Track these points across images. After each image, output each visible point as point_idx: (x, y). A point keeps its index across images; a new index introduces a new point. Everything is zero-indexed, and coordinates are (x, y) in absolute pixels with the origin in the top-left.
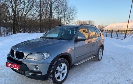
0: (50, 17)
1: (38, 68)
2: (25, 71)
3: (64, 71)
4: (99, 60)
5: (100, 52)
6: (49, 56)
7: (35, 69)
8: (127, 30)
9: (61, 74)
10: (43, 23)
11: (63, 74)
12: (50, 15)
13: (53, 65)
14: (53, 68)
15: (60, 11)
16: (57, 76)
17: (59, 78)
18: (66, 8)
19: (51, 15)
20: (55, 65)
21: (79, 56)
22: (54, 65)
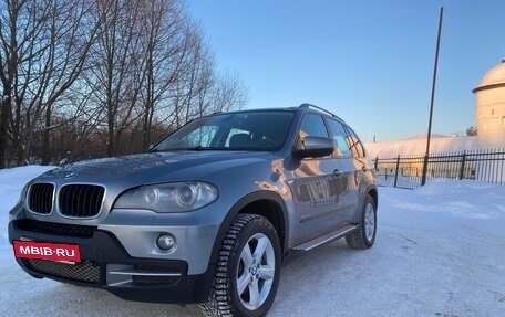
0: (147, 112)
1: (170, 247)
2: (109, 266)
3: (264, 270)
4: (369, 245)
5: (369, 217)
6: (211, 196)
7: (155, 253)
8: (427, 158)
9: (255, 282)
10: (119, 132)
11: (261, 282)
12: (148, 108)
13: (227, 238)
14: (229, 248)
15: (186, 91)
16: (241, 284)
17: (246, 296)
18: (205, 84)
19: (150, 104)
20: (234, 237)
21: (309, 216)
22: (231, 239)
